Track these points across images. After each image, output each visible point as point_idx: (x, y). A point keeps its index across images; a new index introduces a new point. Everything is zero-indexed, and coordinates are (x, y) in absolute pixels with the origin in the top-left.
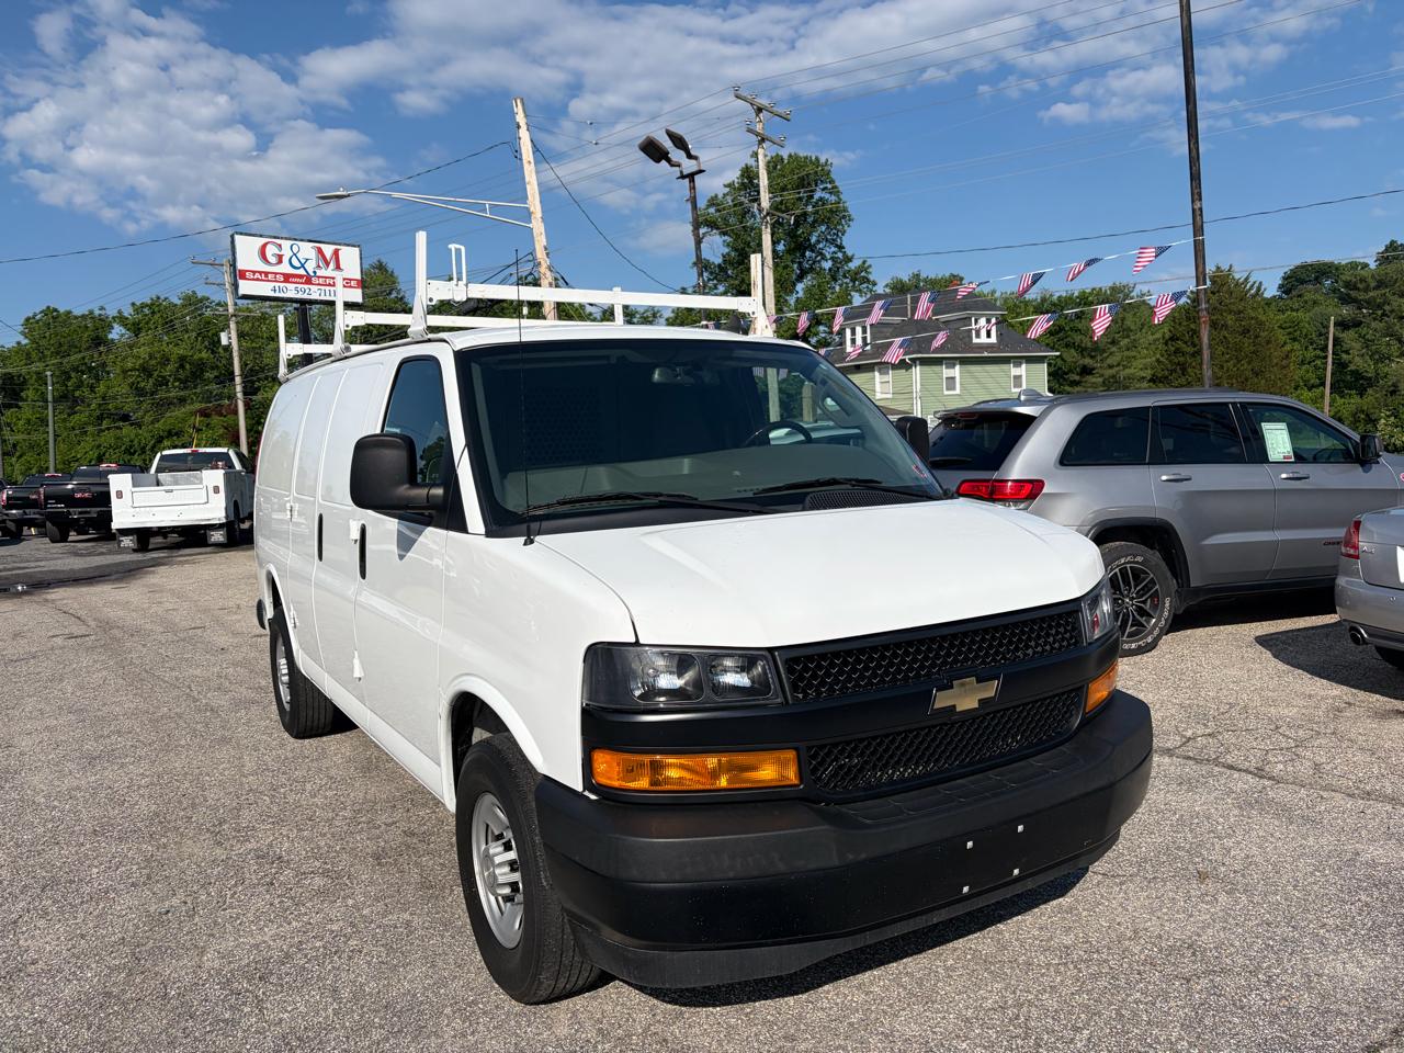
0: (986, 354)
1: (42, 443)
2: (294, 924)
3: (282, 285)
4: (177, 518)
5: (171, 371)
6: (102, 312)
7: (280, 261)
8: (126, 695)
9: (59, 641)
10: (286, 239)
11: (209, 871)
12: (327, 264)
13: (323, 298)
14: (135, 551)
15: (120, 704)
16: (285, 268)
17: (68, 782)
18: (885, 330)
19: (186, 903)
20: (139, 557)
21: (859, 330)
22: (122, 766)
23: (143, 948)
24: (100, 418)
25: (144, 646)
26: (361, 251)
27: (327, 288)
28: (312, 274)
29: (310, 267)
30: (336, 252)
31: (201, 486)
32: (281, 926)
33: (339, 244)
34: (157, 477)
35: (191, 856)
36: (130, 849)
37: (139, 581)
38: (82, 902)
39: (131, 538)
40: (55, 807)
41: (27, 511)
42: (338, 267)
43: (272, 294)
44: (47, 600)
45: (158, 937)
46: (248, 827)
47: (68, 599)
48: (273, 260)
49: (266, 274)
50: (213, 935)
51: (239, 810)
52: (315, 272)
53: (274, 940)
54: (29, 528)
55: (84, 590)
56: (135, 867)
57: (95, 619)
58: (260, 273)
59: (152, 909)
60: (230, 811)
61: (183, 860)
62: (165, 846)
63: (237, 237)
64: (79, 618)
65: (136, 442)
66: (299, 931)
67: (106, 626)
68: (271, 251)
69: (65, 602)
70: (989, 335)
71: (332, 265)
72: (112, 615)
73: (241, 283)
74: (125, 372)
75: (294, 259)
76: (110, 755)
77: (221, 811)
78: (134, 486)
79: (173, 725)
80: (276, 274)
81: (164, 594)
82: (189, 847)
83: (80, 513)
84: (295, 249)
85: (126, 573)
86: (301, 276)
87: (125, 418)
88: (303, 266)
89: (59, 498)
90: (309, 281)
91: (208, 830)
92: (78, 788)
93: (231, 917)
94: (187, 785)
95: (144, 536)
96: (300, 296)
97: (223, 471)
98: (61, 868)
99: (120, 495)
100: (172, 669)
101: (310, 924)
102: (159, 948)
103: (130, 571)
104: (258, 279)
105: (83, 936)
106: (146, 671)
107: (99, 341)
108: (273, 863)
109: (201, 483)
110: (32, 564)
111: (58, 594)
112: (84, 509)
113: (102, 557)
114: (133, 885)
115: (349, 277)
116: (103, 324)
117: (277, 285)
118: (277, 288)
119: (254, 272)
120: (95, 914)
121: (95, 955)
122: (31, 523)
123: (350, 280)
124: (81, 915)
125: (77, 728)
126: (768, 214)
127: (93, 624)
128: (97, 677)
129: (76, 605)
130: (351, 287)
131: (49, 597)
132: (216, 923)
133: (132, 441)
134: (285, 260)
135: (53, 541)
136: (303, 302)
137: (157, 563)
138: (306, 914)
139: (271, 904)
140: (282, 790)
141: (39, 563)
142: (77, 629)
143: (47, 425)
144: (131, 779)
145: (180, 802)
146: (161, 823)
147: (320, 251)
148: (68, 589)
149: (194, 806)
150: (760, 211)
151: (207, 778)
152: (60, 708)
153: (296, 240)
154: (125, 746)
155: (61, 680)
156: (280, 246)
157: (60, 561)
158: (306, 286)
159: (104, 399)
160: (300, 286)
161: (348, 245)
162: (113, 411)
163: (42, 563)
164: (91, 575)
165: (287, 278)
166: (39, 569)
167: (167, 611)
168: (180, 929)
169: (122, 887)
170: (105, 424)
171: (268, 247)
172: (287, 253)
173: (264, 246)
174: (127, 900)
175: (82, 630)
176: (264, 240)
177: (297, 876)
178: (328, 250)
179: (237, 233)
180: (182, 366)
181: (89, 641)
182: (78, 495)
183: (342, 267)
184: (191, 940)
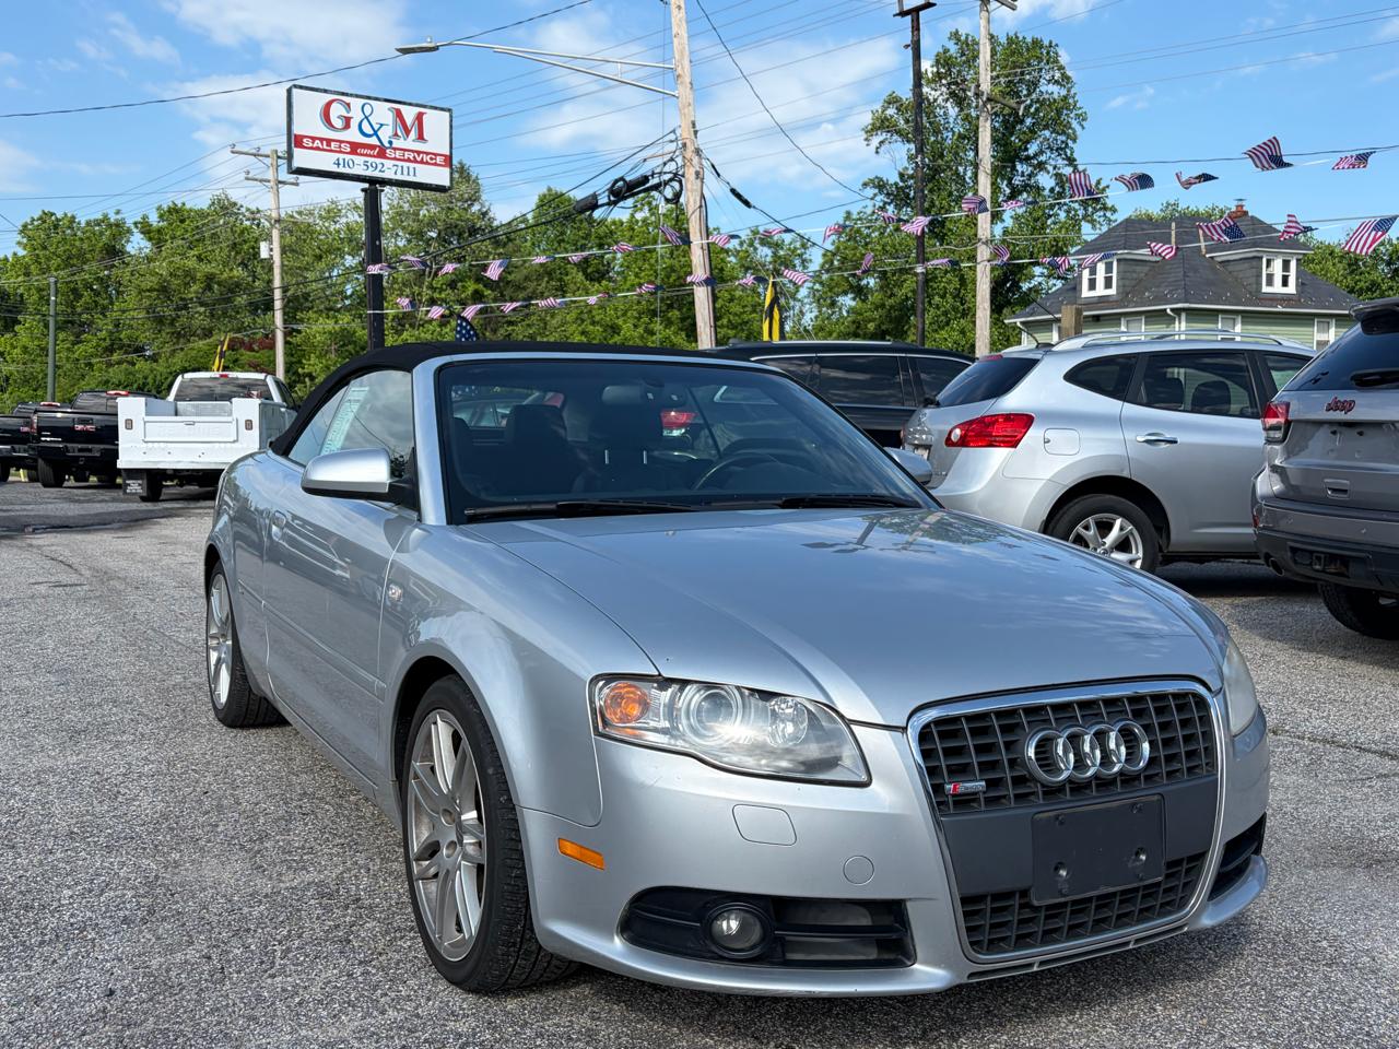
0: (1280, 309)
1: (40, 376)
2: (391, 1013)
3: (348, 157)
4: (198, 460)
5: (196, 292)
6: (119, 217)
7: (347, 126)
8: (126, 656)
9: (43, 589)
10: (357, 96)
11: (246, 910)
12: (407, 132)
13: (399, 177)
14: (144, 499)
15: (117, 666)
16: (353, 135)
17: (38, 761)
18: (1138, 268)
19: (209, 958)
20: (149, 506)
21: (1101, 267)
22: (117, 745)
23: (137, 1031)
24: (110, 350)
25: (153, 600)
26: (451, 116)
27: (406, 164)
28: (387, 145)
29: (385, 134)
30: (419, 117)
31: (230, 419)
32: (370, 1015)
33: (425, 106)
34: (176, 405)
35: (217, 883)
36: (124, 864)
37: (147, 531)
38: (42, 943)
39: (140, 482)
40: (14, 795)
41: (16, 446)
42: (421, 137)
43: (334, 169)
44: (31, 545)
45: (161, 1011)
46: (303, 848)
47: (58, 545)
48: (338, 123)
49: (329, 141)
50: (254, 1019)
51: (289, 821)
52: (390, 143)
53: (360, 1039)
54: (18, 470)
55: (79, 537)
56: (130, 894)
57: (90, 568)
58: (322, 140)
59: (154, 963)
60: (276, 821)
61: (204, 889)
62: (176, 864)
63: (294, 91)
64: (70, 566)
65: (150, 380)
66: (401, 1028)
67: (104, 576)
68: (337, 111)
69: (53, 548)
70: (1285, 283)
71: (413, 135)
72: (111, 564)
73: (297, 152)
74: (141, 292)
75: (365, 123)
76: (101, 730)
77: (262, 821)
78: (147, 415)
79: (189, 698)
80: (341, 142)
81: (178, 546)
82: (211, 870)
83: (80, 450)
84: (367, 110)
85: (132, 522)
86: (372, 147)
87: (139, 350)
88: (376, 133)
89: (55, 431)
90: (382, 154)
91: (242, 847)
92: (52, 770)
93: (284, 990)
94: (210, 778)
95: (156, 481)
96: (369, 173)
97: (258, 401)
98: (13, 886)
99: (129, 424)
100: (189, 630)
101: (418, 1016)
102: (164, 1032)
103: (137, 520)
104: (317, 149)
105: (37, 1000)
106: (154, 630)
107: (113, 252)
108: (347, 907)
109: (230, 414)
110: (17, 507)
111: (45, 540)
112: (85, 446)
113: (103, 504)
114: (125, 920)
115: (435, 152)
116: (119, 230)
117: (341, 156)
118: (341, 162)
119: (314, 139)
120: (61, 962)
121: (55, 1037)
122: (19, 463)
123: (435, 155)
124: (37, 964)
125: (57, 692)
126: (989, 100)
127: (87, 573)
128: (89, 633)
129: (67, 553)
130: (435, 164)
131: (34, 542)
132: (259, 998)
133: (146, 378)
134: (354, 124)
135: (45, 486)
136: (372, 181)
137: (169, 514)
138: (408, 998)
139: (350, 975)
140: (352, 798)
141: (24, 507)
142: (65, 578)
143: (47, 355)
144: (129, 764)
145: (200, 802)
146: (172, 829)
147: (399, 114)
148: (59, 535)
149: (220, 808)
150: (978, 95)
151: (239, 772)
152: (36, 666)
153: (369, 98)
154: (122, 720)
155: (40, 633)
156: (348, 105)
157: (50, 506)
158: (378, 161)
159: (117, 326)
160: (370, 160)
161: (436, 108)
162: (126, 341)
163: (30, 507)
164: (87, 522)
165: (355, 148)
166: (25, 513)
167: (183, 564)
168: (200, 1002)
169: (108, 922)
170: (115, 357)
171: (334, 105)
172: (356, 116)
173: (329, 105)
174: (115, 944)
175: (74, 578)
176: (330, 97)
177: (387, 932)
178: (409, 114)
179: (295, 86)
180: (209, 287)
181: (81, 592)
182: (79, 427)
183: (425, 137)
184: (219, 1023)
